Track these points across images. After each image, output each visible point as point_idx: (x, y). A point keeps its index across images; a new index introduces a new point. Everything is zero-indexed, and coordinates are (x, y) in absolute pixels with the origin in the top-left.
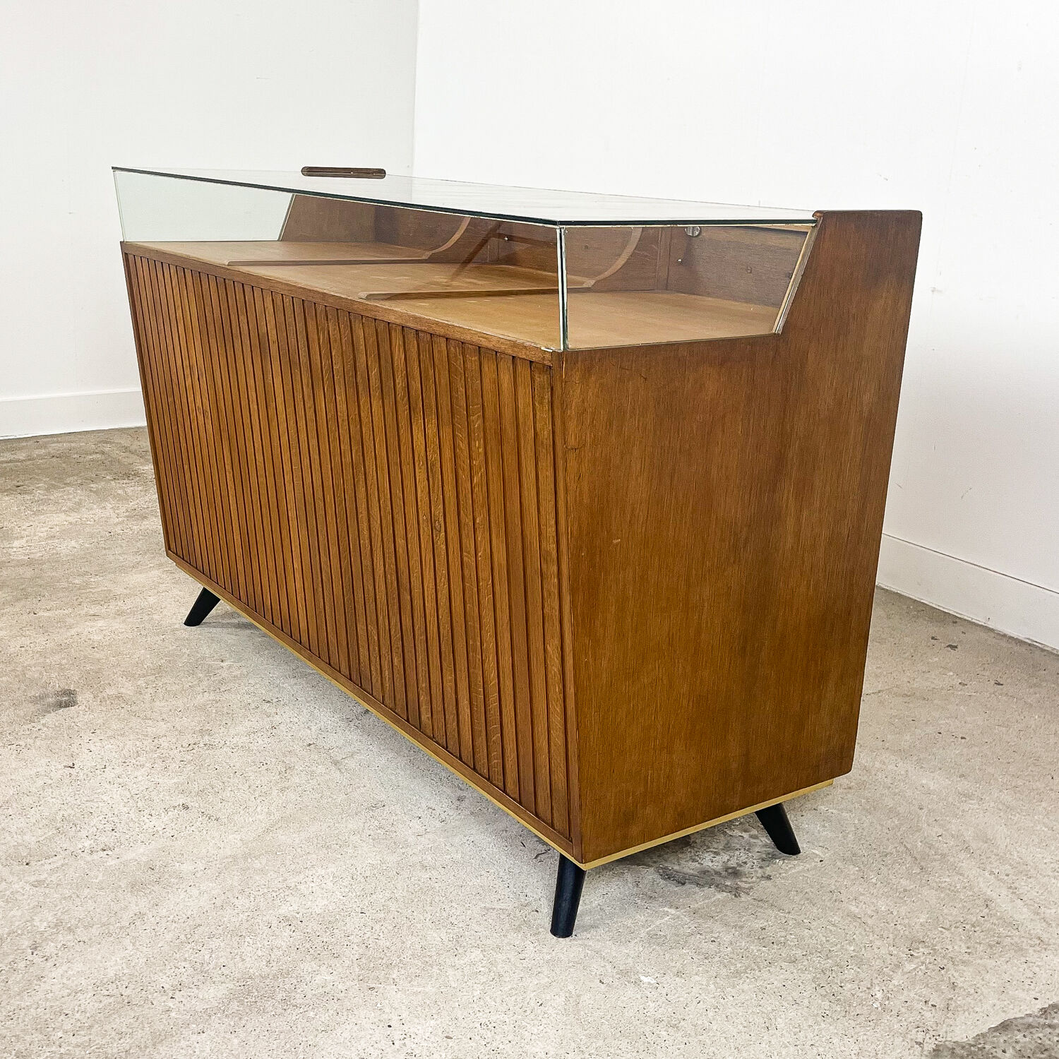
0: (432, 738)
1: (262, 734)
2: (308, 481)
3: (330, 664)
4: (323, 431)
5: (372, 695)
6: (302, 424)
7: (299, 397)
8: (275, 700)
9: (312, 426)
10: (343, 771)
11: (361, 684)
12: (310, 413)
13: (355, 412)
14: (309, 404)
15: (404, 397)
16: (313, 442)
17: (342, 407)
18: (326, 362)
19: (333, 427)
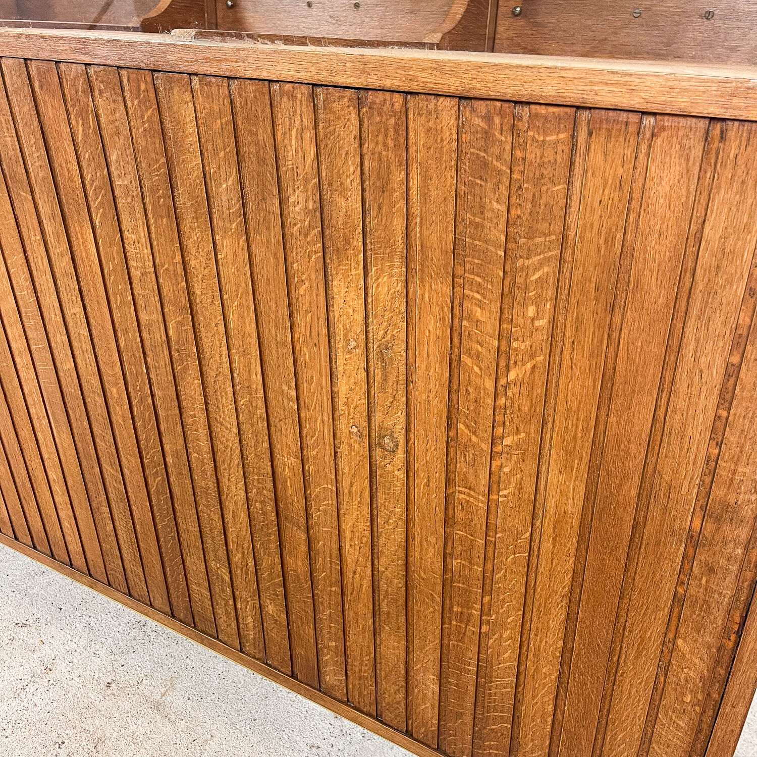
0: (347, 703)
1: (36, 686)
2: (66, 365)
3: (130, 595)
4: (95, 291)
5: (217, 638)
6: (44, 281)
7: (33, 237)
8: (32, 619)
9: (68, 284)
10: (173, 718)
11: (194, 624)
12: (63, 264)
13: (174, 257)
14: (59, 248)
15: (310, 228)
16: (74, 310)
17: (139, 251)
18: (94, 176)
19: (118, 284)
